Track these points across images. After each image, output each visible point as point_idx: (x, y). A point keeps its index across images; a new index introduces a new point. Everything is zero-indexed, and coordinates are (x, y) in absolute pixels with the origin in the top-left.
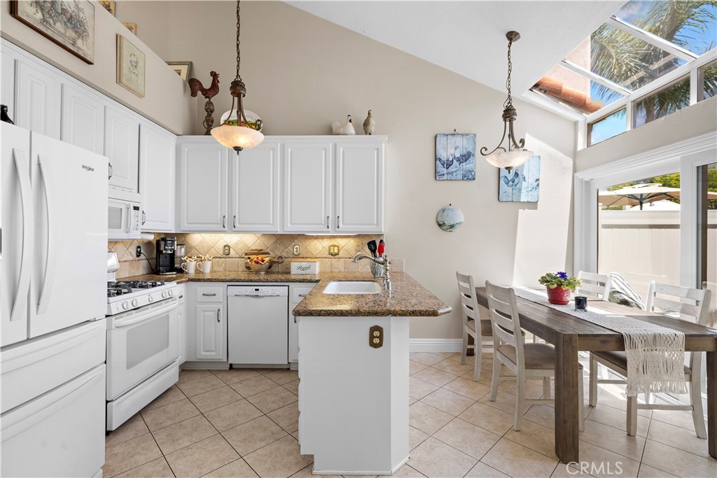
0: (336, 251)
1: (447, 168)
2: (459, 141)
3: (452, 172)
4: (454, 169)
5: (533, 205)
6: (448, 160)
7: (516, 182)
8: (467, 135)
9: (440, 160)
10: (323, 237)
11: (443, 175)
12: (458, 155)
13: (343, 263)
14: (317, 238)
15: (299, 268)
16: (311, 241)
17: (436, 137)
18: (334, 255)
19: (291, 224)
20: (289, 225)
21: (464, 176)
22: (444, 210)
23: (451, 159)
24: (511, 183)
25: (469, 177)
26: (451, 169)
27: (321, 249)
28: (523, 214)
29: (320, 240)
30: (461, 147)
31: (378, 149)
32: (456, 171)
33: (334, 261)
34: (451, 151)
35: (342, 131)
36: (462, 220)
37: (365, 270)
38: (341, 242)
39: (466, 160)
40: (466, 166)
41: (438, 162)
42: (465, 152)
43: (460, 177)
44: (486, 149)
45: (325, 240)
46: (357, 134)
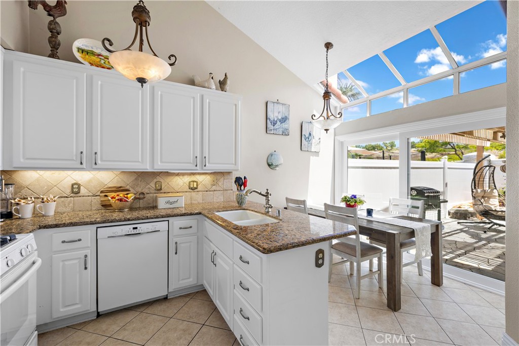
0: (195, 186)
1: (274, 126)
2: (281, 108)
3: (277, 129)
4: (278, 127)
5: (317, 153)
6: (274, 120)
7: (310, 139)
8: (285, 104)
9: (270, 119)
10: (183, 174)
11: (271, 130)
12: (280, 118)
13: (201, 196)
14: (178, 174)
15: (168, 202)
16: (172, 177)
17: (267, 103)
18: (193, 189)
19: (161, 162)
20: (159, 163)
21: (283, 132)
22: (272, 155)
23: (276, 120)
24: (307, 139)
25: (285, 133)
26: (276, 126)
27: (182, 184)
28: (313, 159)
29: (181, 177)
30: (281, 112)
31: (236, 105)
32: (278, 128)
33: (194, 194)
34: (276, 114)
35: (206, 85)
36: (282, 162)
37: (218, 200)
38: (199, 178)
39: (284, 122)
40: (284, 125)
41: (268, 120)
42: (284, 116)
43: (281, 133)
44: (315, 116)
45: (186, 177)
46: (216, 89)
